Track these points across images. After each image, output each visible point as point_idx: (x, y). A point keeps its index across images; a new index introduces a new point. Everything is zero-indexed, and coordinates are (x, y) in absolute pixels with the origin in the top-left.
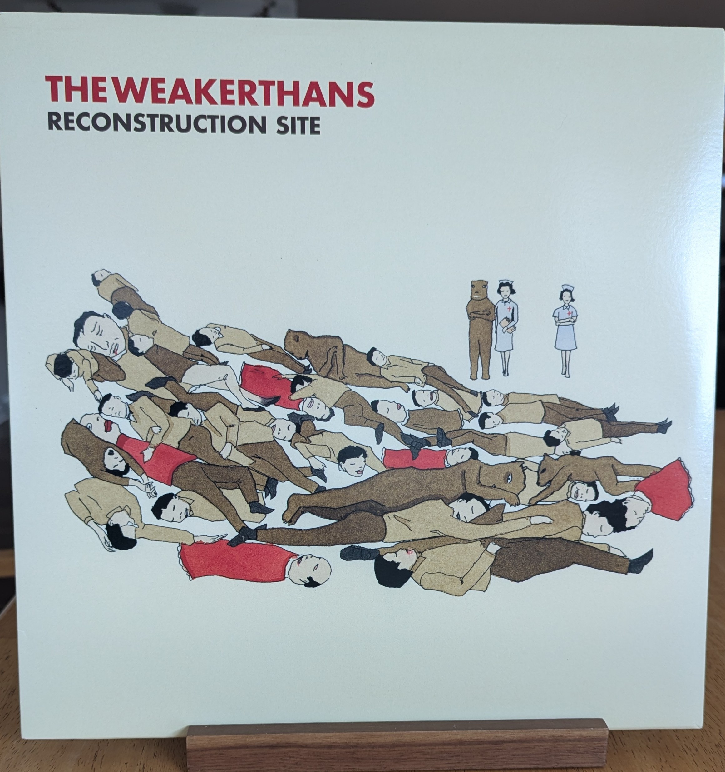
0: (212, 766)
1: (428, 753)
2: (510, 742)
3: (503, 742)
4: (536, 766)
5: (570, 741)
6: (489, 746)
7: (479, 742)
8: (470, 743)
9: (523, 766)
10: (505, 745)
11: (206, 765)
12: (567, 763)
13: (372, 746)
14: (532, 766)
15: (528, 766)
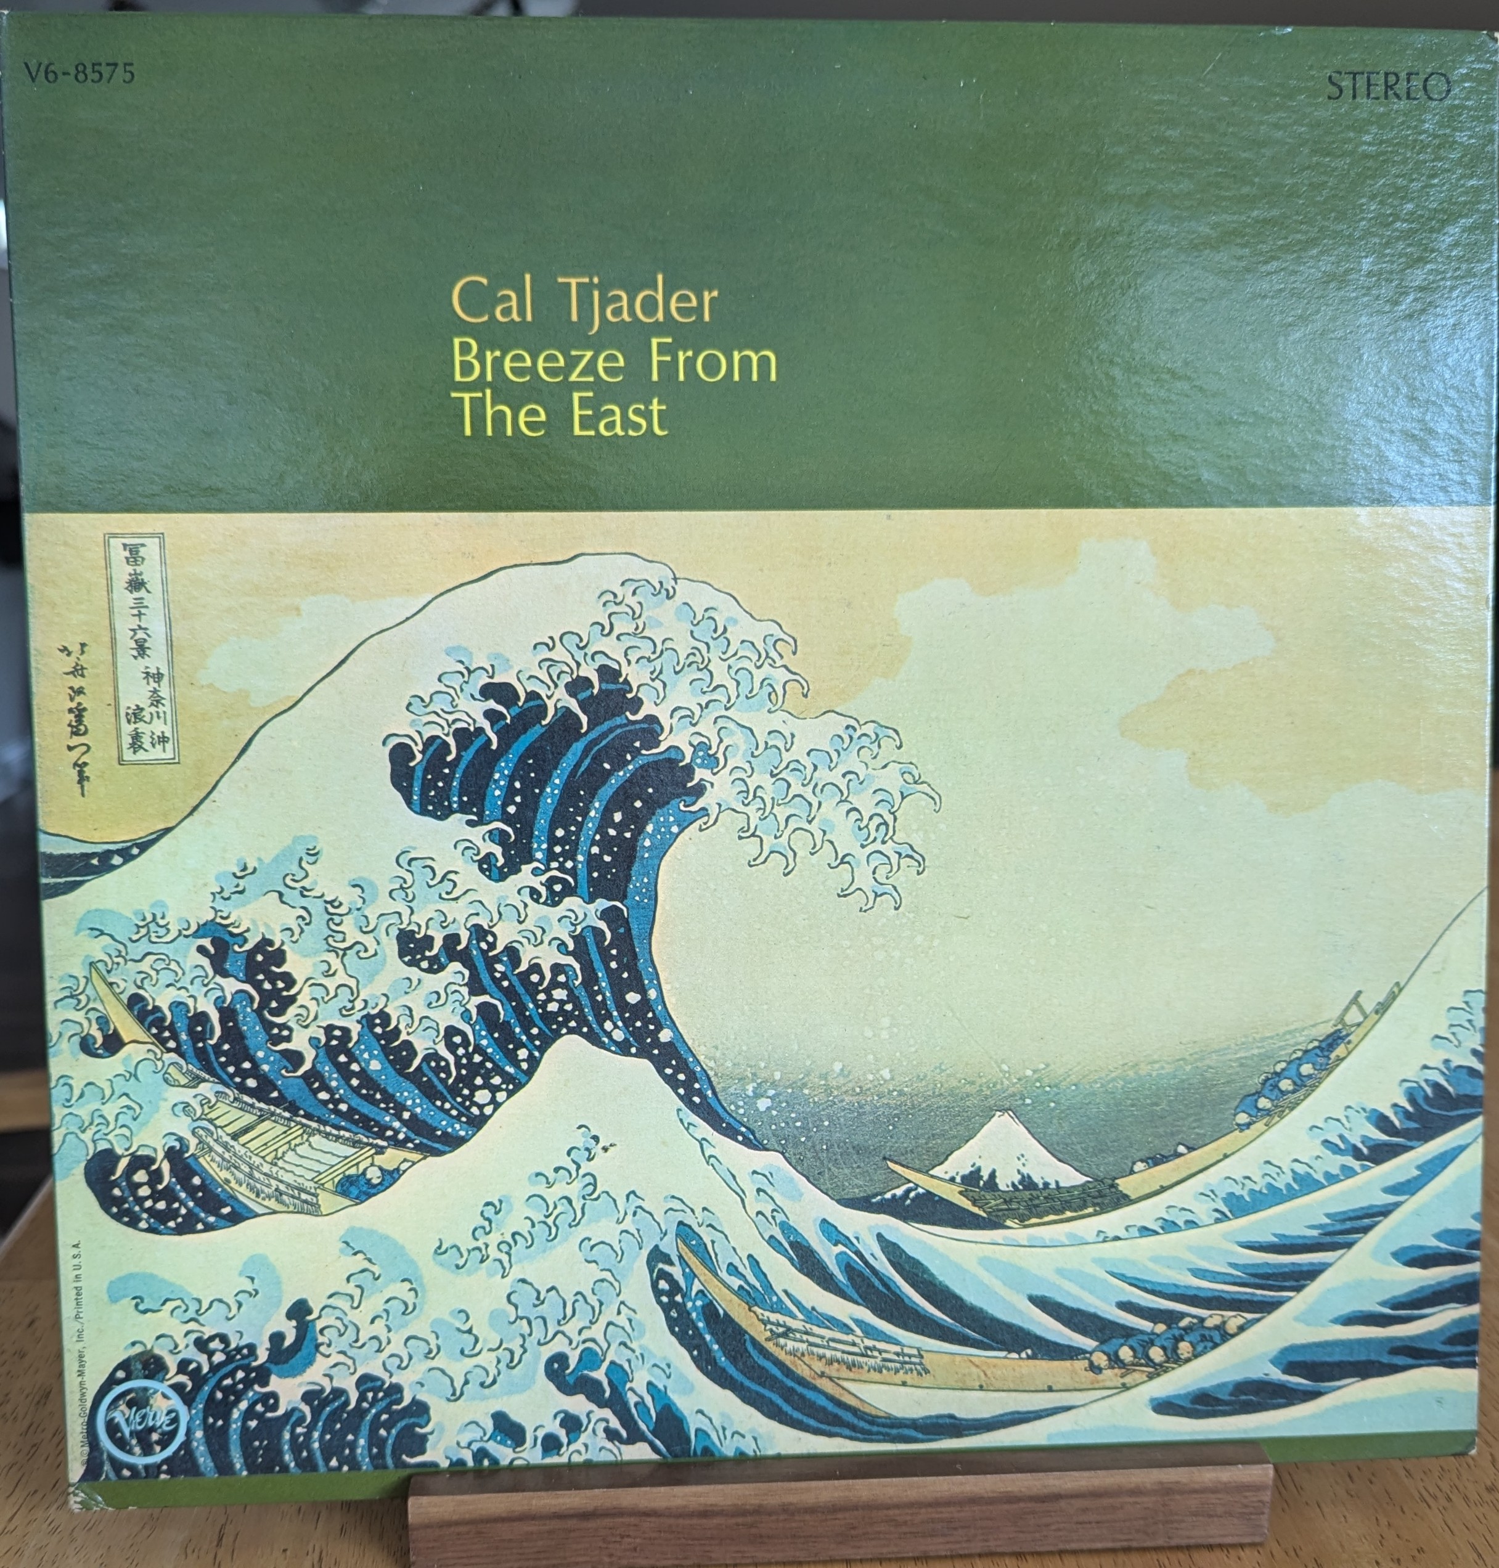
0: (462, 1558)
1: (905, 1523)
2: (1072, 1497)
3: (1057, 1497)
4: (1125, 1544)
5: (1195, 1491)
6: (1029, 1505)
7: (1011, 1499)
8: (991, 1501)
9: (1099, 1545)
10: (1063, 1504)
11: (450, 1554)
12: (1188, 1537)
13: (788, 1510)
14: (1118, 1545)
15: (1110, 1545)
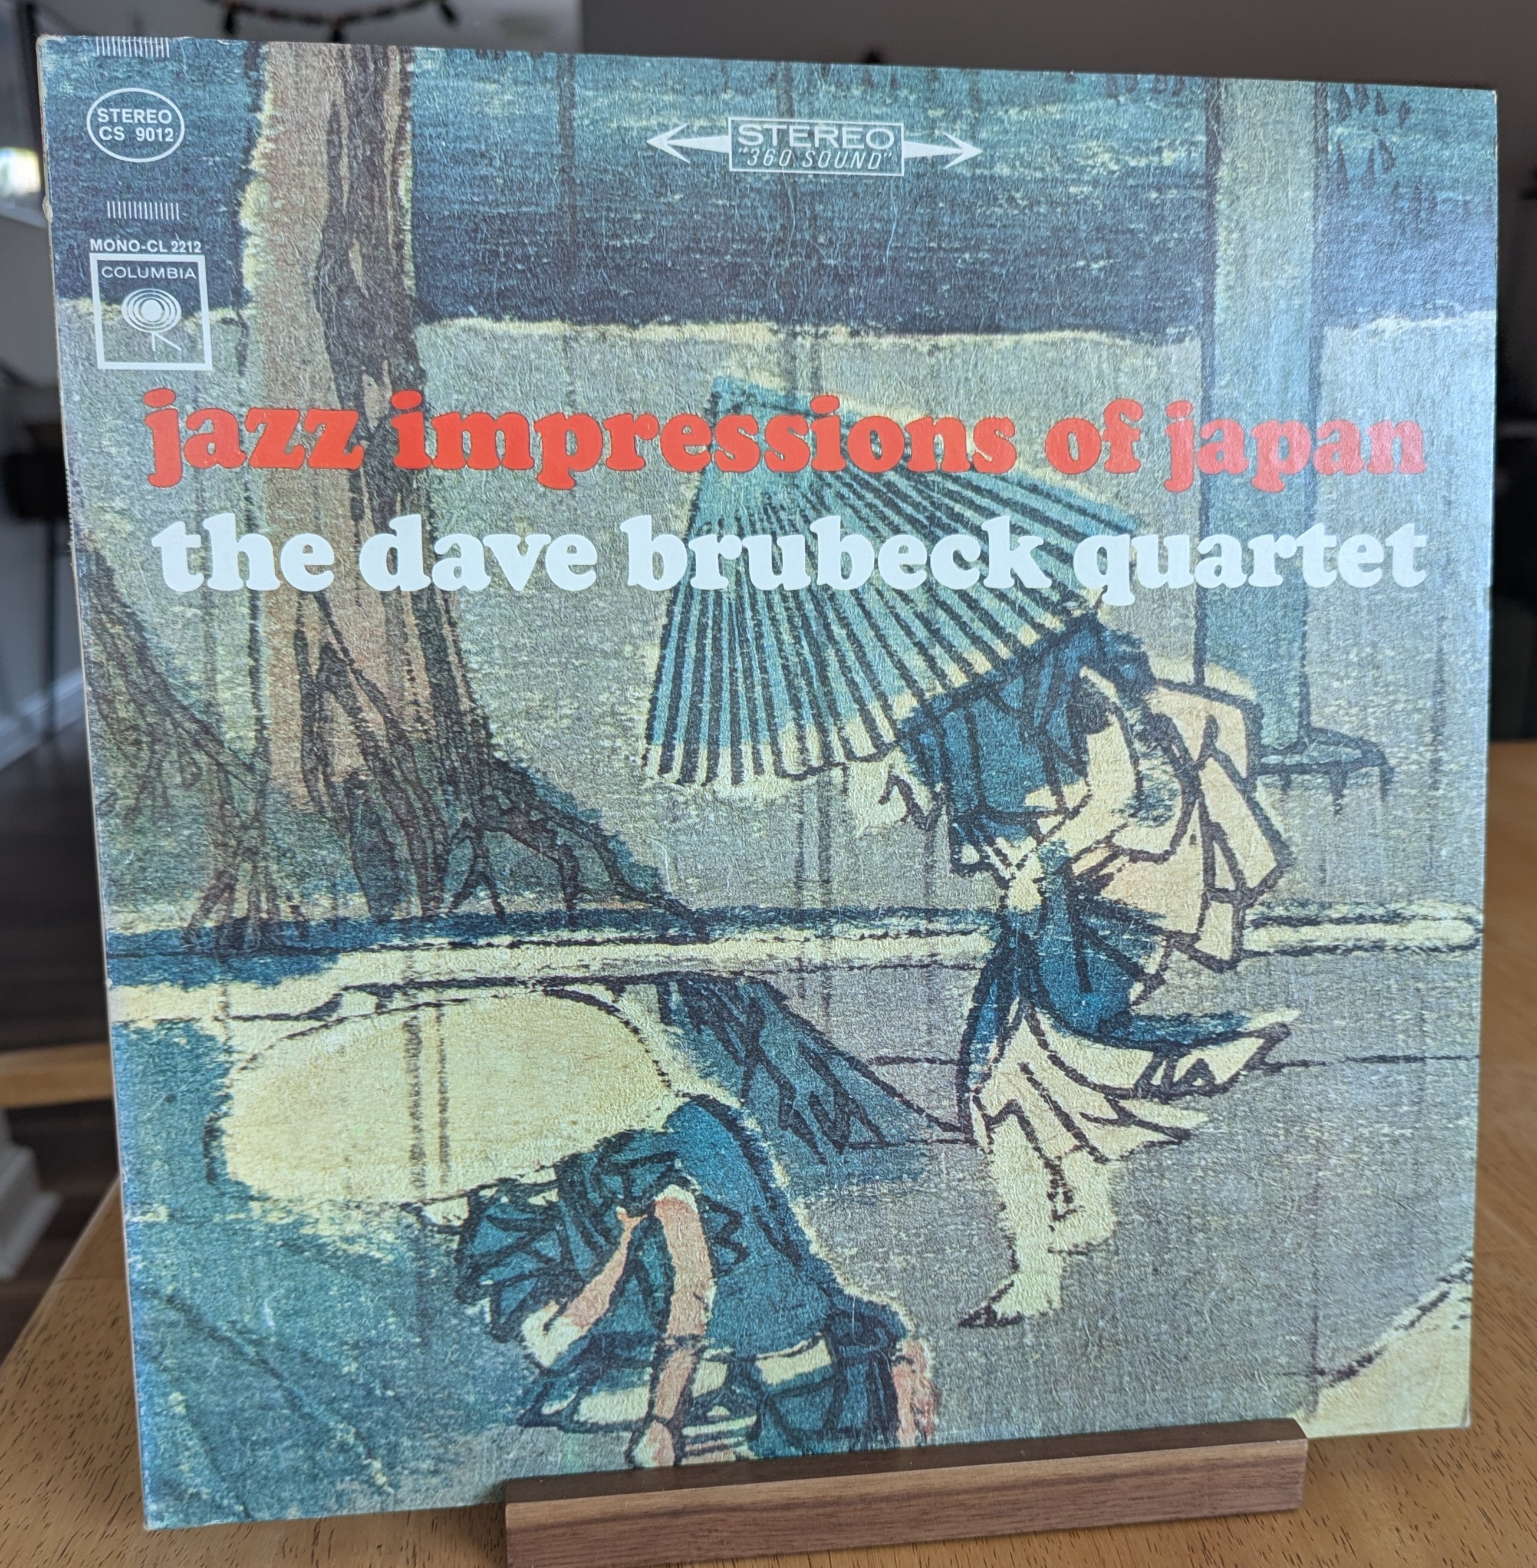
1: (974, 1506)
2: (1127, 1476)
3: (1114, 1477)
4: (1173, 1516)
5: (1238, 1466)
6: (1088, 1485)
7: (1071, 1480)
8: (1052, 1483)
9: (1150, 1518)
10: (1118, 1482)
12: (1229, 1508)
13: (866, 1500)
14: (1167, 1517)
15: (1160, 1517)
